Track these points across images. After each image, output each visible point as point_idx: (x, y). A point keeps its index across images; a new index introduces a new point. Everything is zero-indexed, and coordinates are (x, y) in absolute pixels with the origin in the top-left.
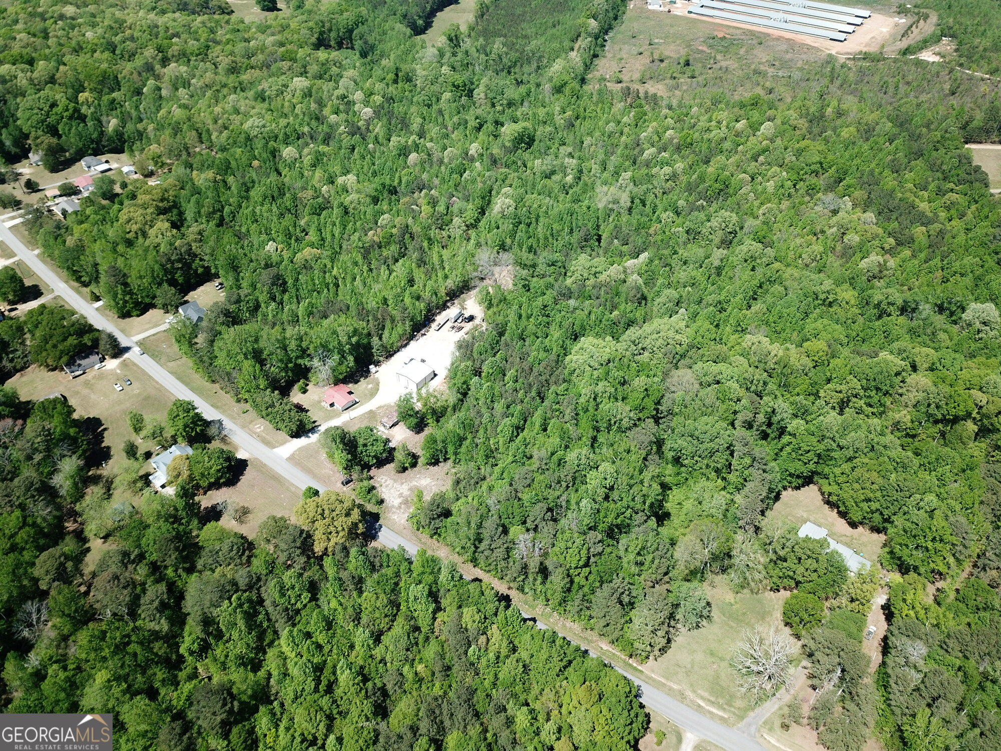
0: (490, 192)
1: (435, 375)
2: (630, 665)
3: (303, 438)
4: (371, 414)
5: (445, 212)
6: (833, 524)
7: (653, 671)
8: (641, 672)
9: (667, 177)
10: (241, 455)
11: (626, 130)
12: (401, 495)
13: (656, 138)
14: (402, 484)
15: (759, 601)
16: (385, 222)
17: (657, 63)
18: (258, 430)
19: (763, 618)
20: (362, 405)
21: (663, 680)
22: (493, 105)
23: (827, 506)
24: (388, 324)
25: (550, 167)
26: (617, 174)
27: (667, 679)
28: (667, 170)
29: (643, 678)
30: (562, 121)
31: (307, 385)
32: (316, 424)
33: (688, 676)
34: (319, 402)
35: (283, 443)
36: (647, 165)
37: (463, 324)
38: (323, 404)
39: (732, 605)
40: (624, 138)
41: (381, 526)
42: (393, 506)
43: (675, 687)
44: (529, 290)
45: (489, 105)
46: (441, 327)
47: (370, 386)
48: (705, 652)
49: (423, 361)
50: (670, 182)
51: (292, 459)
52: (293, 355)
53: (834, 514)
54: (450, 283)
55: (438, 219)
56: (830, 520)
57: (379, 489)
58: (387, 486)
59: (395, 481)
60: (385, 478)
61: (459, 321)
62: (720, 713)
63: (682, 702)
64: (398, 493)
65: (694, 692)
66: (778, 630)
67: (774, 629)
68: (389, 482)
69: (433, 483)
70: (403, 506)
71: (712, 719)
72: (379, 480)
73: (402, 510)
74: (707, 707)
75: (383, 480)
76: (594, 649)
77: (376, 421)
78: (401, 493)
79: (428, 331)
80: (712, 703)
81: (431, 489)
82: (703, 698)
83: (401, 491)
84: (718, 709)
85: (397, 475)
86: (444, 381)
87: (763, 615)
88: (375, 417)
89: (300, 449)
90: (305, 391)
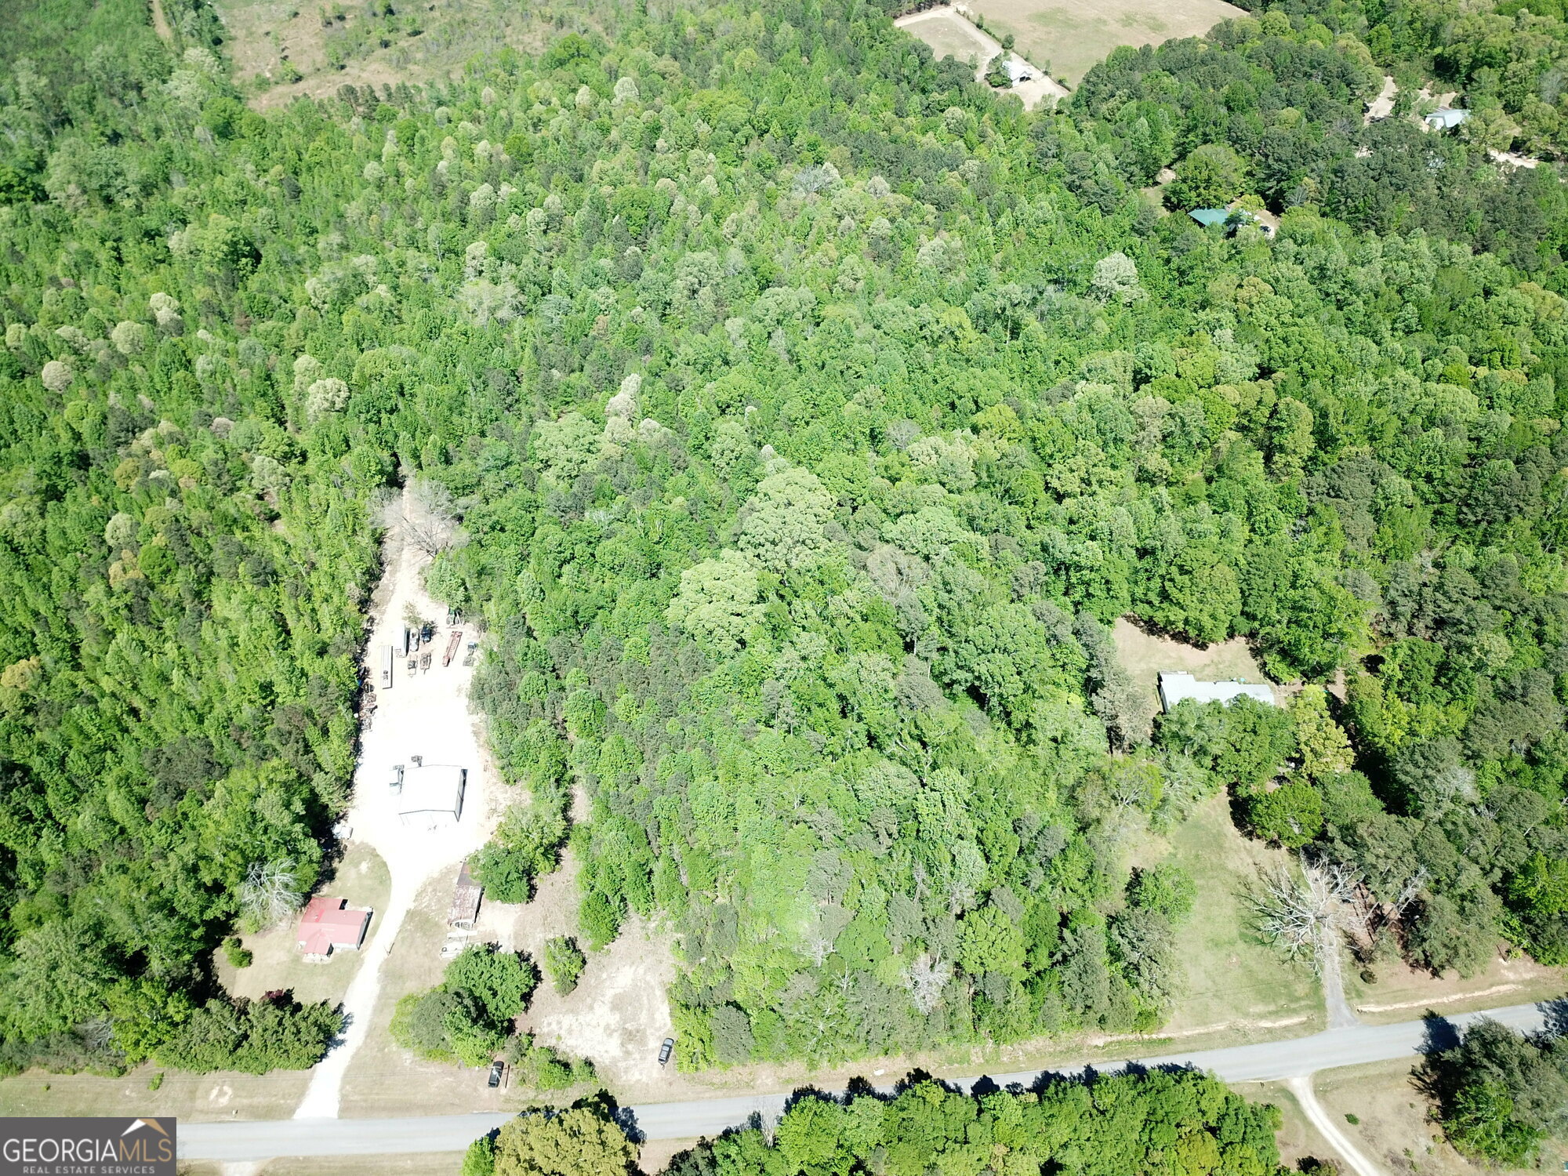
0: (268, 377)
1: (464, 772)
2: (1151, 1042)
3: (333, 1053)
4: (419, 922)
5: (221, 455)
6: (1181, 659)
7: (1181, 1027)
8: (1169, 1040)
9: (543, 227)
11: (403, 165)
12: (609, 1031)
13: (466, 163)
14: (591, 1008)
15: (1197, 826)
16: (124, 532)
17: (337, 24)
18: (224, 1101)
19: (1221, 847)
20: (382, 913)
21: (1202, 1030)
22: (108, 201)
23: (1154, 638)
24: (312, 734)
25: (334, 286)
26: (452, 252)
27: (1205, 1024)
28: (536, 215)
29: (1181, 1048)
30: (275, 189)
31: (239, 942)
32: (333, 1006)
33: (1221, 998)
34: (297, 960)
35: (302, 1092)
36: (490, 216)
37: (425, 649)
38: (308, 959)
39: (1175, 855)
40: (409, 182)
41: (629, 1111)
42: (614, 1061)
43: (1221, 1027)
44: (502, 530)
45: (98, 203)
46: (389, 675)
47: (364, 867)
48: (1207, 948)
49: (418, 760)
50: (551, 234)
51: (348, 1109)
52: (193, 913)
53: (1168, 644)
54: (353, 590)
55: (219, 477)
57: (562, 1047)
58: (570, 1032)
59: (574, 1011)
60: (553, 1019)
61: (413, 646)
62: (1295, 1020)
63: (1250, 1043)
64: (601, 1030)
65: (1246, 1015)
66: (1249, 852)
67: (1244, 855)
68: (567, 1020)
69: (641, 971)
70: (630, 1047)
71: (1297, 1036)
72: (545, 1030)
73: (637, 1056)
74: (1278, 1024)
75: (554, 1026)
76: (1093, 1056)
77: (436, 924)
78: (607, 1027)
79: (374, 698)
80: (1276, 1014)
81: (647, 983)
82: (1262, 1016)
83: (603, 1024)
84: (1289, 1016)
85: (568, 998)
86: (488, 774)
87: (1217, 842)
88: (427, 920)
89: (347, 1078)
90: (246, 958)
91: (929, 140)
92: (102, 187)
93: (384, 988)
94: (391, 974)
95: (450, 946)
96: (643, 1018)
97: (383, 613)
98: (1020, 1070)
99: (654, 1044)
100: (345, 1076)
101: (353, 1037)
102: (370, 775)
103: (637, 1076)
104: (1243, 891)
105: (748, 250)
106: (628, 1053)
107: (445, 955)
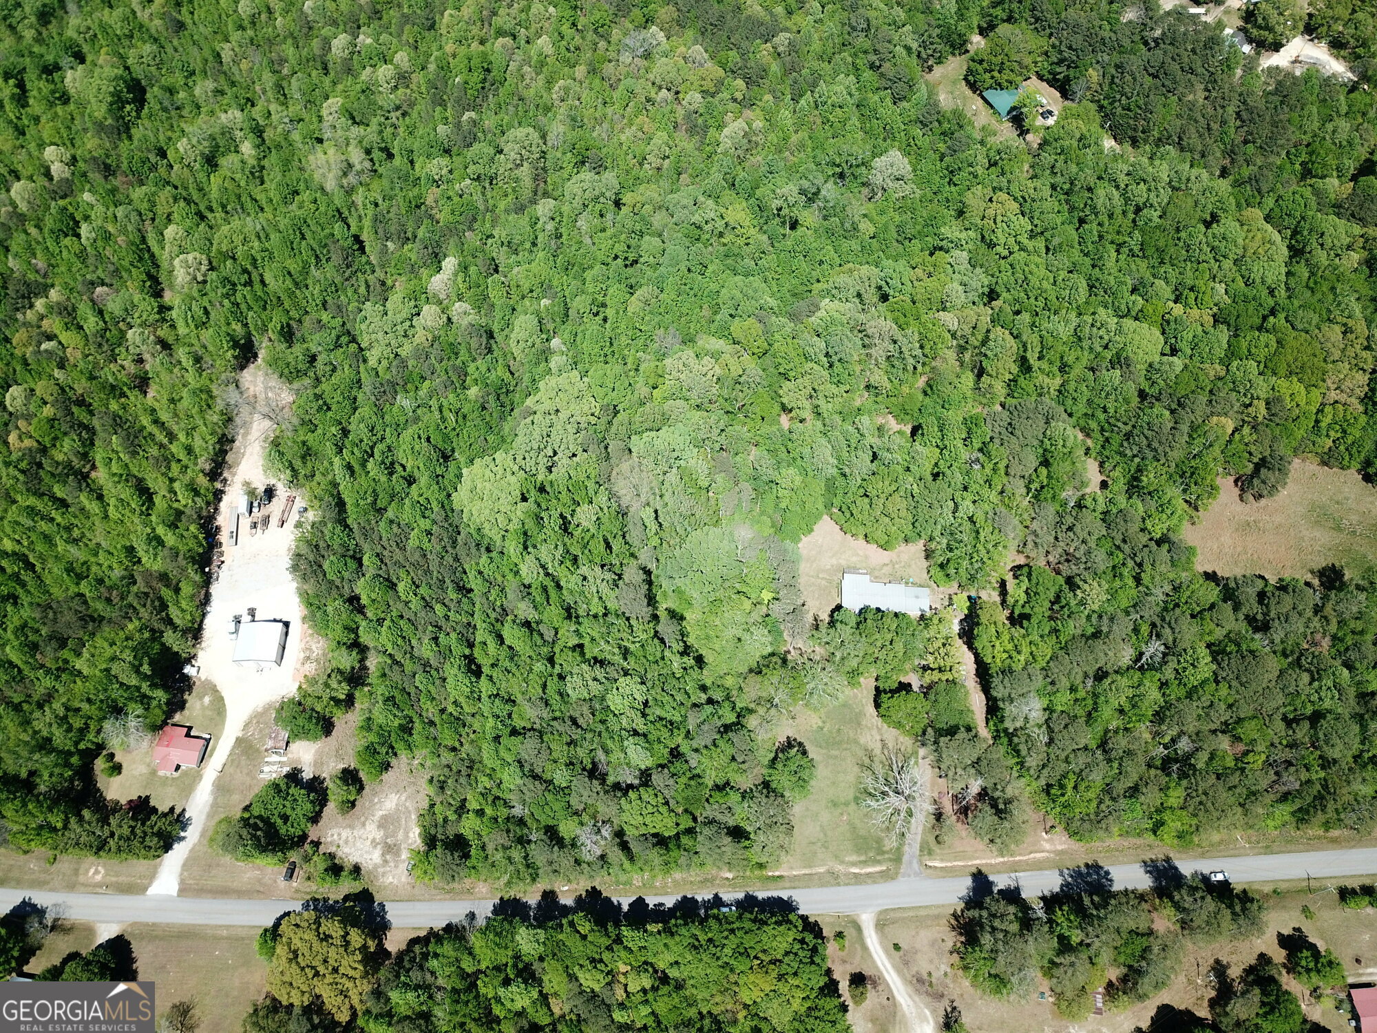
0: (145, 245)
1: (287, 625)
2: (769, 878)
3: (176, 846)
4: (246, 748)
5: (101, 325)
6: (866, 557)
7: (791, 868)
8: (780, 877)
9: (393, 86)
10: (106, 933)
12: (374, 844)
13: (330, 7)
14: (364, 825)
16: (20, 401)
18: (99, 878)
19: (859, 724)
20: (218, 739)
21: (807, 871)
23: (848, 536)
24: (166, 593)
25: (205, 143)
26: (312, 105)
27: (810, 867)
28: (387, 70)
29: (789, 884)
30: (159, 22)
31: (112, 756)
32: (178, 811)
33: (827, 848)
34: (154, 773)
35: (152, 876)
36: (349, 68)
37: (265, 511)
38: (161, 773)
39: (822, 729)
40: (279, 21)
41: (382, 906)
42: (376, 867)
43: (822, 870)
44: (328, 410)
46: (235, 535)
47: (207, 700)
48: (827, 807)
49: (252, 612)
50: (400, 92)
51: (185, 890)
52: (68, 747)
53: (861, 542)
54: (204, 463)
55: (100, 346)
56: (861, 553)
57: (339, 854)
58: (346, 842)
59: (352, 827)
60: (335, 831)
61: (255, 508)
62: (878, 868)
63: (838, 884)
64: (369, 842)
65: (842, 862)
66: (879, 729)
67: (874, 732)
68: (345, 833)
69: (403, 798)
70: (388, 857)
71: (874, 882)
72: (329, 840)
73: (392, 864)
74: (863, 871)
75: (335, 837)
76: (723, 886)
77: (258, 750)
78: (373, 840)
79: (222, 554)
80: (864, 863)
81: (407, 808)
82: (854, 864)
83: (370, 837)
84: (873, 866)
85: (348, 816)
86: (306, 626)
87: (856, 720)
88: (251, 746)
89: (186, 866)
90: (117, 769)
93: (215, 799)
94: (221, 788)
95: (266, 769)
96: (401, 835)
97: (234, 475)
98: (667, 894)
99: (406, 856)
100: (184, 865)
101: (192, 835)
102: (216, 622)
103: (391, 879)
104: (867, 761)
107: (262, 776)
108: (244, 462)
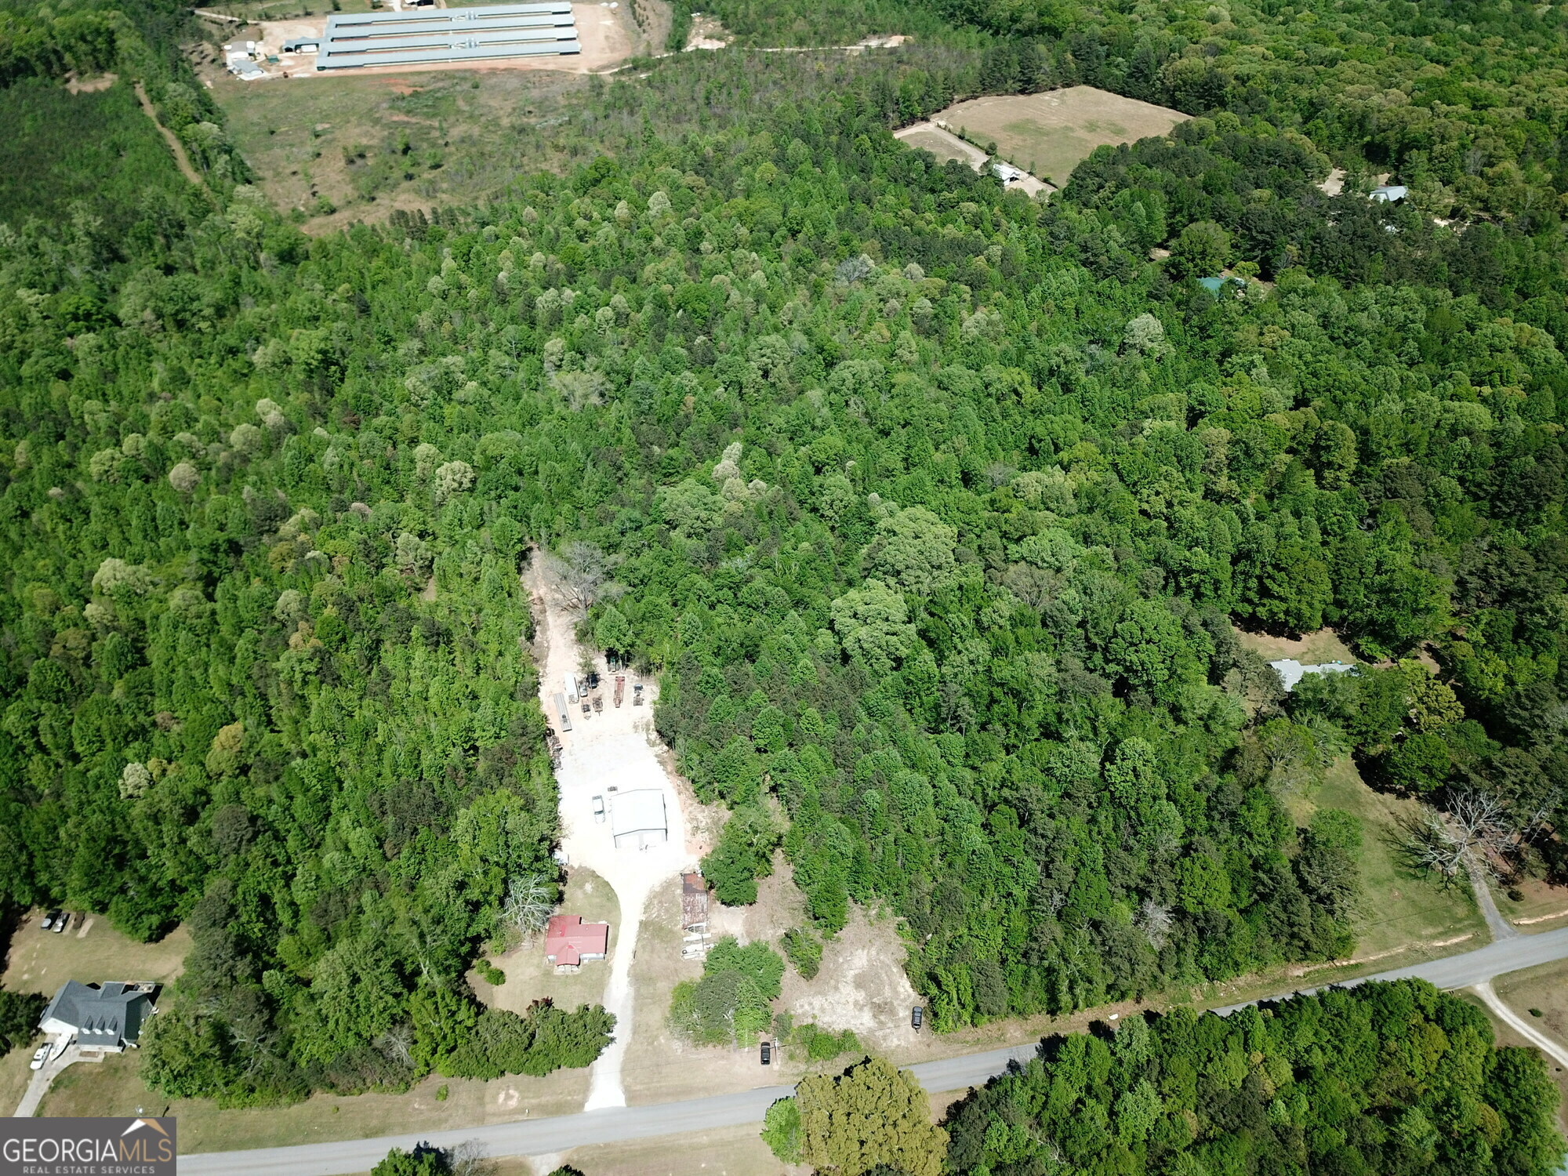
0: (388, 466)
2: (1344, 968)
3: (605, 1050)
4: (651, 930)
5: (365, 536)
6: (1282, 647)
7: (1367, 954)
8: (1357, 965)
9: (612, 324)
10: (545, 1167)
11: (464, 278)
12: (859, 1006)
14: (836, 988)
15: (1333, 787)
17: (359, 162)
18: (513, 1103)
19: (1358, 802)
20: (617, 926)
21: (1384, 954)
22: (181, 325)
26: (528, 350)
27: (1387, 948)
28: (604, 314)
29: (1373, 969)
30: (342, 305)
31: (488, 963)
32: (594, 1008)
33: (1394, 926)
34: (548, 974)
35: (587, 1087)
36: (558, 317)
37: (596, 693)
38: (559, 971)
40: (472, 293)
42: (871, 1031)
43: (1401, 950)
46: (565, 721)
47: (588, 887)
48: (1370, 886)
49: (613, 789)
50: (619, 329)
51: (634, 1098)
53: (1267, 637)
57: (819, 1024)
58: (823, 1010)
59: (823, 994)
60: (803, 1001)
61: (581, 692)
62: (1463, 938)
63: (1430, 959)
64: (851, 1006)
65: (1420, 938)
66: (1383, 804)
67: (1379, 806)
68: (818, 1001)
69: (874, 953)
70: (882, 1018)
71: (1469, 950)
72: (800, 1011)
73: (890, 1025)
74: (1449, 943)
75: (807, 1007)
76: (1299, 984)
77: (671, 931)
78: (856, 1003)
79: (557, 740)
80: (1446, 934)
81: (882, 962)
82: (1434, 937)
83: (851, 1000)
84: (1457, 936)
85: (813, 982)
86: (683, 796)
87: (1353, 799)
88: (661, 929)
89: (627, 1068)
90: (498, 977)
91: (950, 231)
92: (177, 312)
93: (637, 991)
94: (640, 978)
95: (689, 949)
96: (887, 992)
97: (545, 666)
98: (1238, 1002)
99: (904, 1013)
100: (623, 1070)
101: (621, 1032)
102: (572, 808)
103: (896, 1042)
104: (1387, 836)
105: (808, 333)
106: (881, 1023)
107: (686, 957)
108: (551, 654)
